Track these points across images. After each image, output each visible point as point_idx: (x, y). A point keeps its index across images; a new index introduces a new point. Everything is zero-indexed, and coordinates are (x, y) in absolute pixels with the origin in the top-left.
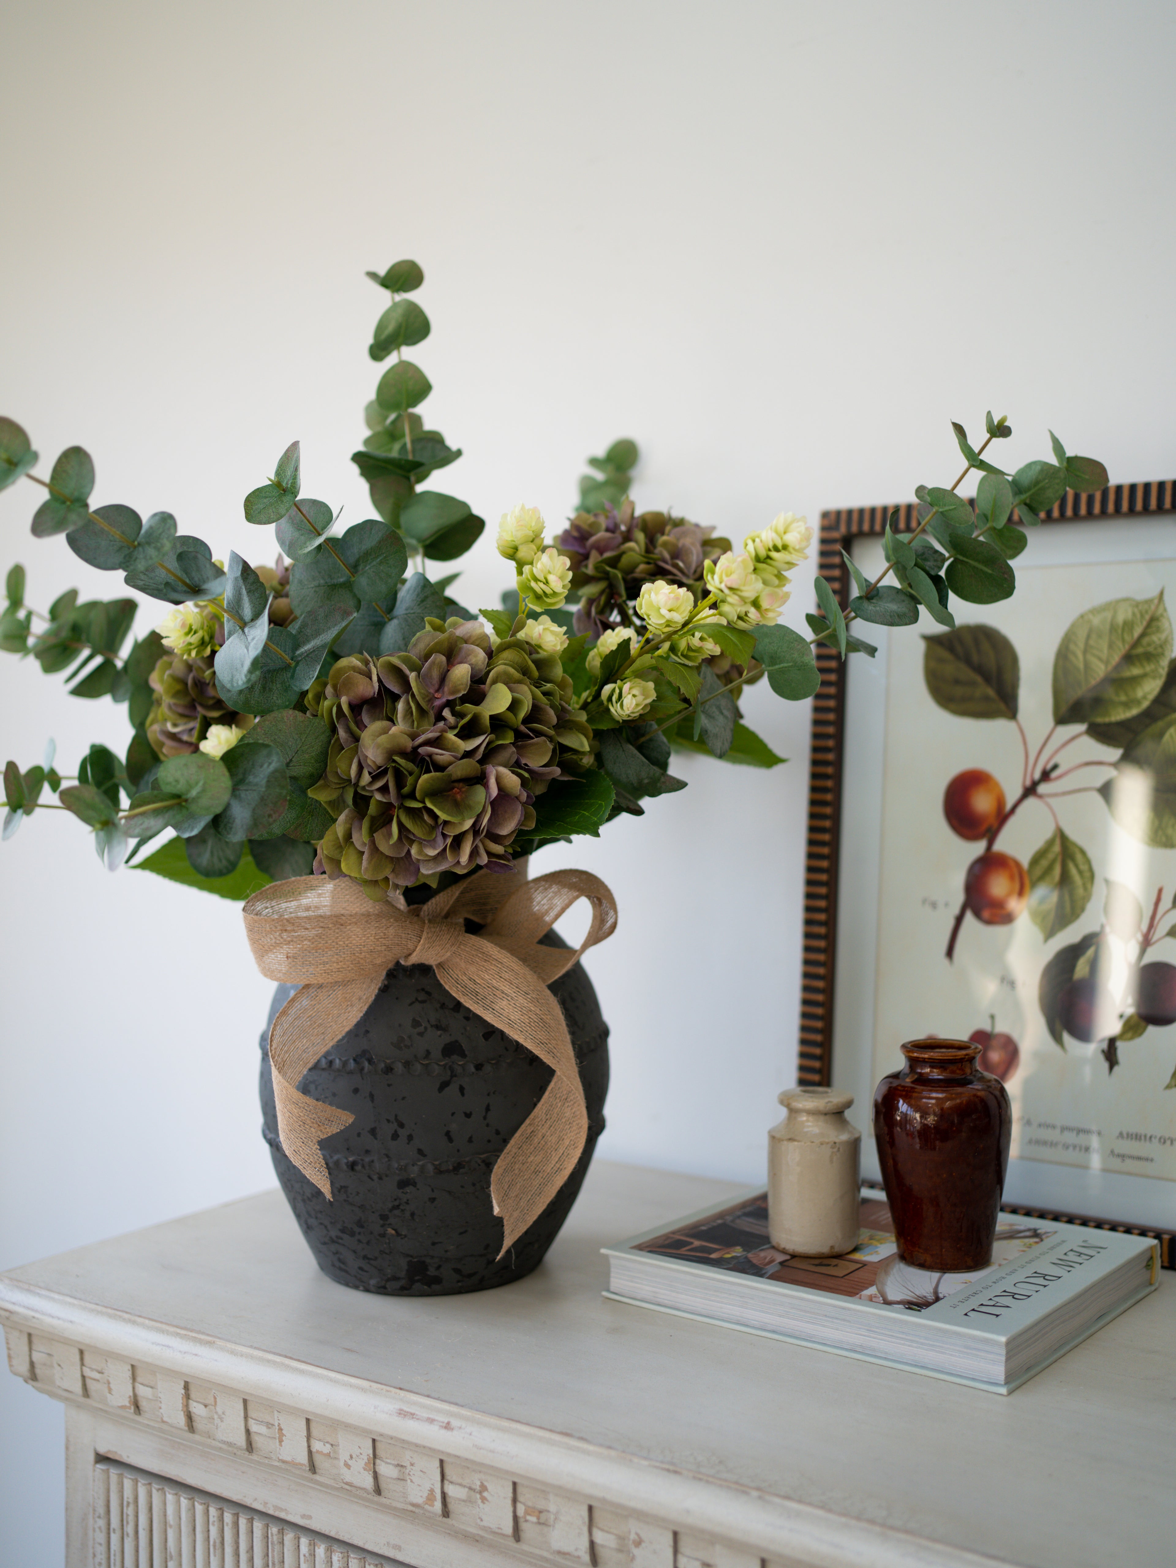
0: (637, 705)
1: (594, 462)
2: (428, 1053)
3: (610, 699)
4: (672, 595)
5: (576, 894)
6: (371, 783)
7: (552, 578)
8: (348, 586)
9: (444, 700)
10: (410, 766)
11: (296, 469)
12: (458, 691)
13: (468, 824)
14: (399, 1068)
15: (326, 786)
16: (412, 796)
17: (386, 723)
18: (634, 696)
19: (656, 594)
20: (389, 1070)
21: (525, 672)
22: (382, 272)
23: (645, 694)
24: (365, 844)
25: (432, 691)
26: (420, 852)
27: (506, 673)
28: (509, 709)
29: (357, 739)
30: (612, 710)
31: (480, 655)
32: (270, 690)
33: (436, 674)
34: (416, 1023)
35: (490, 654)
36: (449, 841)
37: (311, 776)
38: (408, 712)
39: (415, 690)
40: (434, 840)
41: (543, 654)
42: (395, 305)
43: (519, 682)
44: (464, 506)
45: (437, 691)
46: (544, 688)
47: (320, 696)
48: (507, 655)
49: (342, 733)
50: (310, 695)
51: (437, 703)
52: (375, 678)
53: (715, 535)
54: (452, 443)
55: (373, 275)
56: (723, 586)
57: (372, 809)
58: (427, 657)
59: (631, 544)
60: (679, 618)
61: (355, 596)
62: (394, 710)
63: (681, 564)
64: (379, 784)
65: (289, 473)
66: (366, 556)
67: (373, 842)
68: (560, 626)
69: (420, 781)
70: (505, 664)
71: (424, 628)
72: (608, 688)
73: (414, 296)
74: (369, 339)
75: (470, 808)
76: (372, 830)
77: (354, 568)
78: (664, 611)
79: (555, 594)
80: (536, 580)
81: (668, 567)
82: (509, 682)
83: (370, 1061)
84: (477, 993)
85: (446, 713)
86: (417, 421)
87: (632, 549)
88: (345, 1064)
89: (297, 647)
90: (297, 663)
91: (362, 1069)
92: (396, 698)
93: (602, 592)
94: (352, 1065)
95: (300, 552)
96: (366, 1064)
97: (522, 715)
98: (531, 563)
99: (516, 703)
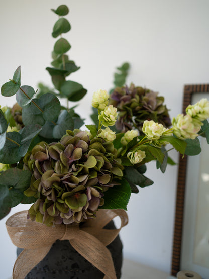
0: (140, 160)
1: (118, 69)
2: (67, 268)
3: (130, 157)
4: (157, 127)
6: (45, 193)
7: (111, 116)
8: (41, 115)
9: (72, 161)
10: (60, 188)
11: (20, 76)
12: (78, 158)
13: (81, 209)
14: (57, 272)
15: (31, 190)
16: (60, 197)
17: (51, 171)
18: (139, 157)
19: (150, 126)
20: (54, 273)
21: (101, 151)
22: (56, 8)
23: (142, 156)
24: (43, 212)
25: (68, 157)
26: (63, 216)
27: (94, 152)
28: (96, 166)
29: (41, 176)
30: (131, 161)
31: (85, 145)
32: (11, 155)
33: (70, 151)
34: (63, 257)
35: (89, 143)
36: (74, 213)
37: (25, 187)
38: (59, 167)
39: (62, 159)
40: (69, 213)
41: (108, 142)
42: (60, 19)
43: (99, 156)
44: (81, 86)
45: (70, 157)
46: (108, 155)
47: (28, 158)
48: (95, 144)
49: (35, 174)
50: (25, 158)
51: (70, 162)
52: (47, 154)
53: (159, 95)
55: (53, 10)
56: (181, 128)
57: (46, 201)
58: (67, 145)
59: (134, 99)
60: (159, 135)
61: (43, 119)
62: (54, 165)
63: (150, 106)
64: (48, 193)
65: (18, 77)
66: (47, 105)
67: (47, 211)
68: (113, 131)
69: (63, 195)
70: (94, 148)
71: (66, 134)
72: (129, 154)
74: (51, 31)
75: (81, 202)
76: (47, 207)
77: (43, 109)
78: (153, 133)
79: (112, 121)
80: (105, 116)
81: (147, 107)
82: (96, 156)
84: (83, 249)
85: (73, 167)
86: (67, 57)
87: (134, 101)
88: (40, 269)
89: (21, 139)
90: (21, 145)
91: (46, 272)
92: (55, 161)
93: (125, 115)
94: (42, 270)
95: (23, 105)
96: (47, 270)
97: (100, 167)
98: (104, 110)
99: (98, 163)
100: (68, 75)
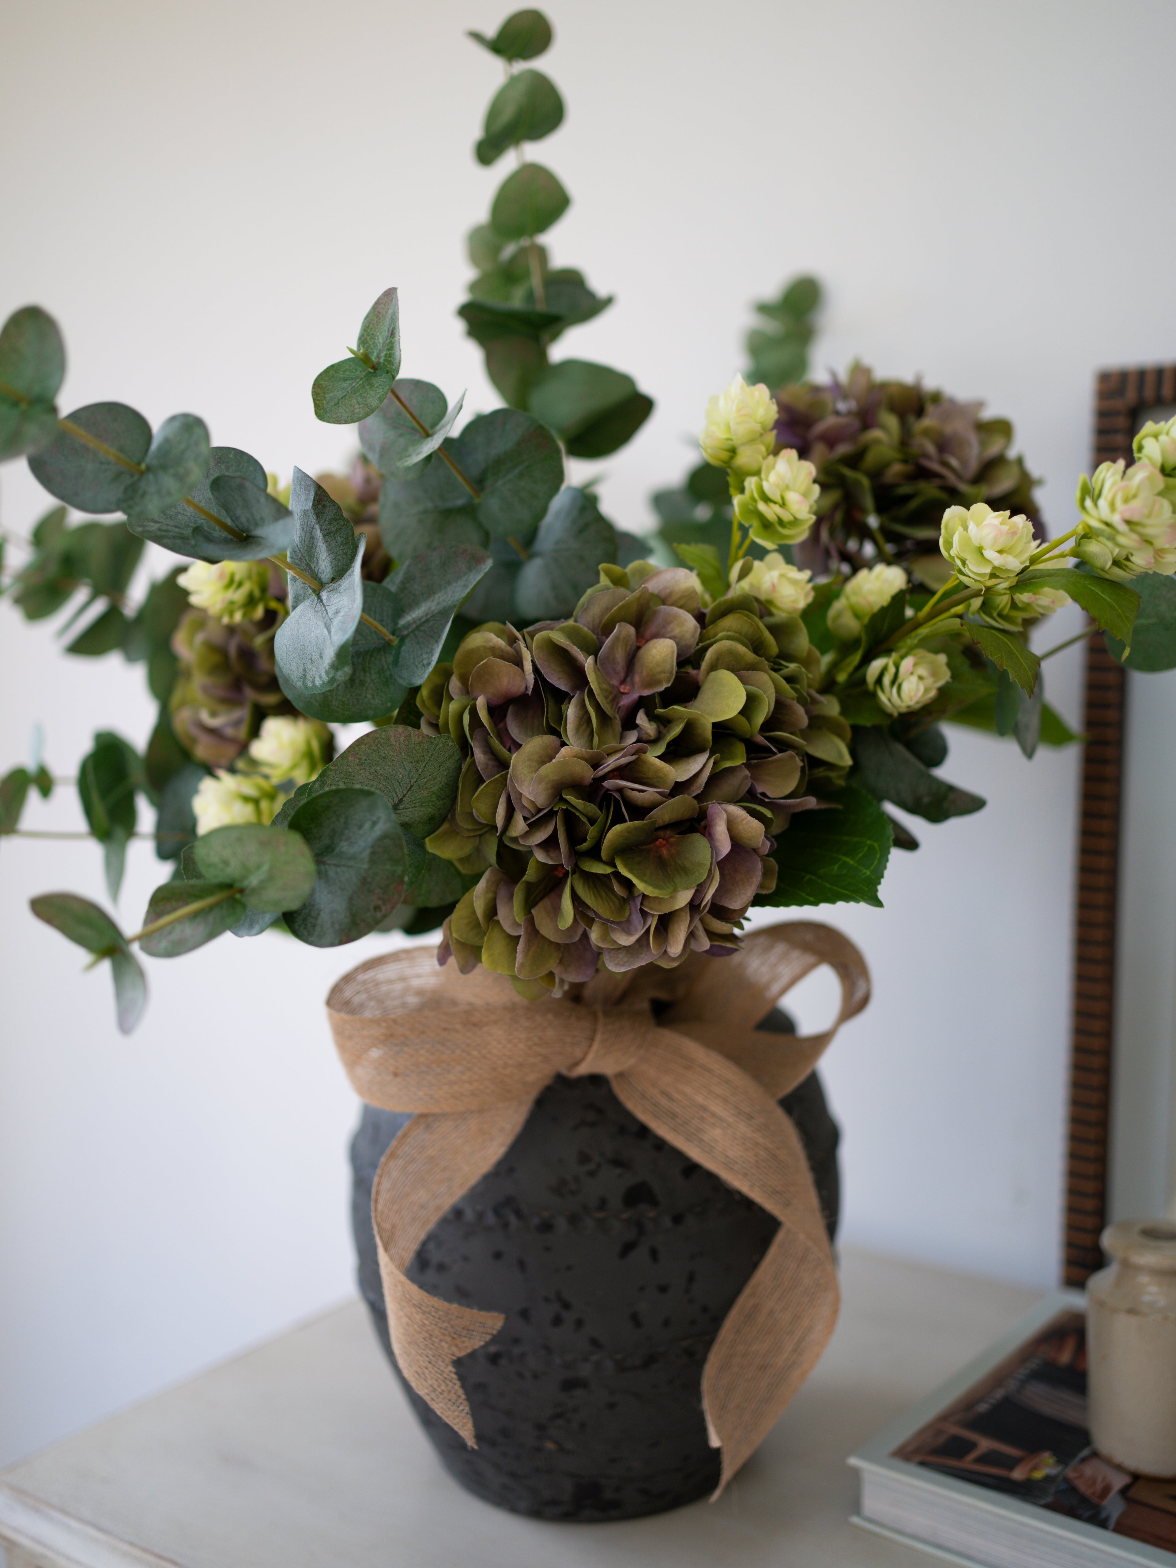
0: (927, 690)
1: (763, 309)
2: (603, 1204)
3: (879, 681)
4: (1005, 528)
5: (810, 959)
6: (526, 835)
7: (793, 498)
8: (470, 511)
9: (635, 696)
10: (592, 808)
11: (393, 333)
12: (658, 683)
13: (684, 898)
14: (561, 1224)
15: (454, 832)
16: (594, 853)
17: (549, 739)
18: (921, 678)
19: (978, 524)
20: (546, 1227)
21: (757, 647)
22: (491, 30)
23: (934, 674)
24: (516, 925)
25: (615, 682)
26: (605, 936)
27: (731, 652)
28: (743, 712)
29: (503, 765)
30: (883, 698)
31: (690, 623)
32: (362, 683)
33: (620, 656)
34: (584, 1158)
35: (700, 618)
36: (653, 922)
37: (431, 819)
38: (584, 719)
39: (594, 685)
40: (628, 921)
41: (780, 616)
42: (513, 81)
43: (753, 667)
44: (626, 380)
45: (623, 682)
46: (785, 671)
47: (440, 694)
48: (730, 622)
49: (479, 755)
50: (425, 693)
51: (625, 701)
52: (528, 666)
54: (599, 285)
55: (476, 36)
56: (1116, 519)
57: (531, 874)
58: (606, 629)
59: (876, 434)
60: (1014, 563)
61: (480, 526)
62: (561, 717)
63: (954, 462)
64: (541, 836)
65: (380, 340)
66: (497, 466)
67: (531, 922)
68: (801, 569)
69: (610, 835)
70: (728, 638)
71: (598, 582)
72: (877, 665)
73: (542, 64)
74: (475, 131)
75: (685, 871)
76: (530, 904)
77: (479, 483)
78: (990, 554)
79: (795, 522)
80: (767, 499)
81: (935, 466)
82: (739, 668)
83: (518, 1213)
84: (674, 1116)
85: (641, 719)
86: (542, 253)
87: (878, 442)
88: (480, 1216)
89: (399, 612)
90: (402, 639)
91: (506, 1225)
92: (562, 698)
93: (835, 507)
94: (491, 1219)
95: (399, 464)
96: (512, 1219)
97: (760, 718)
98: (757, 473)
99: (752, 701)
100: (555, 336)
